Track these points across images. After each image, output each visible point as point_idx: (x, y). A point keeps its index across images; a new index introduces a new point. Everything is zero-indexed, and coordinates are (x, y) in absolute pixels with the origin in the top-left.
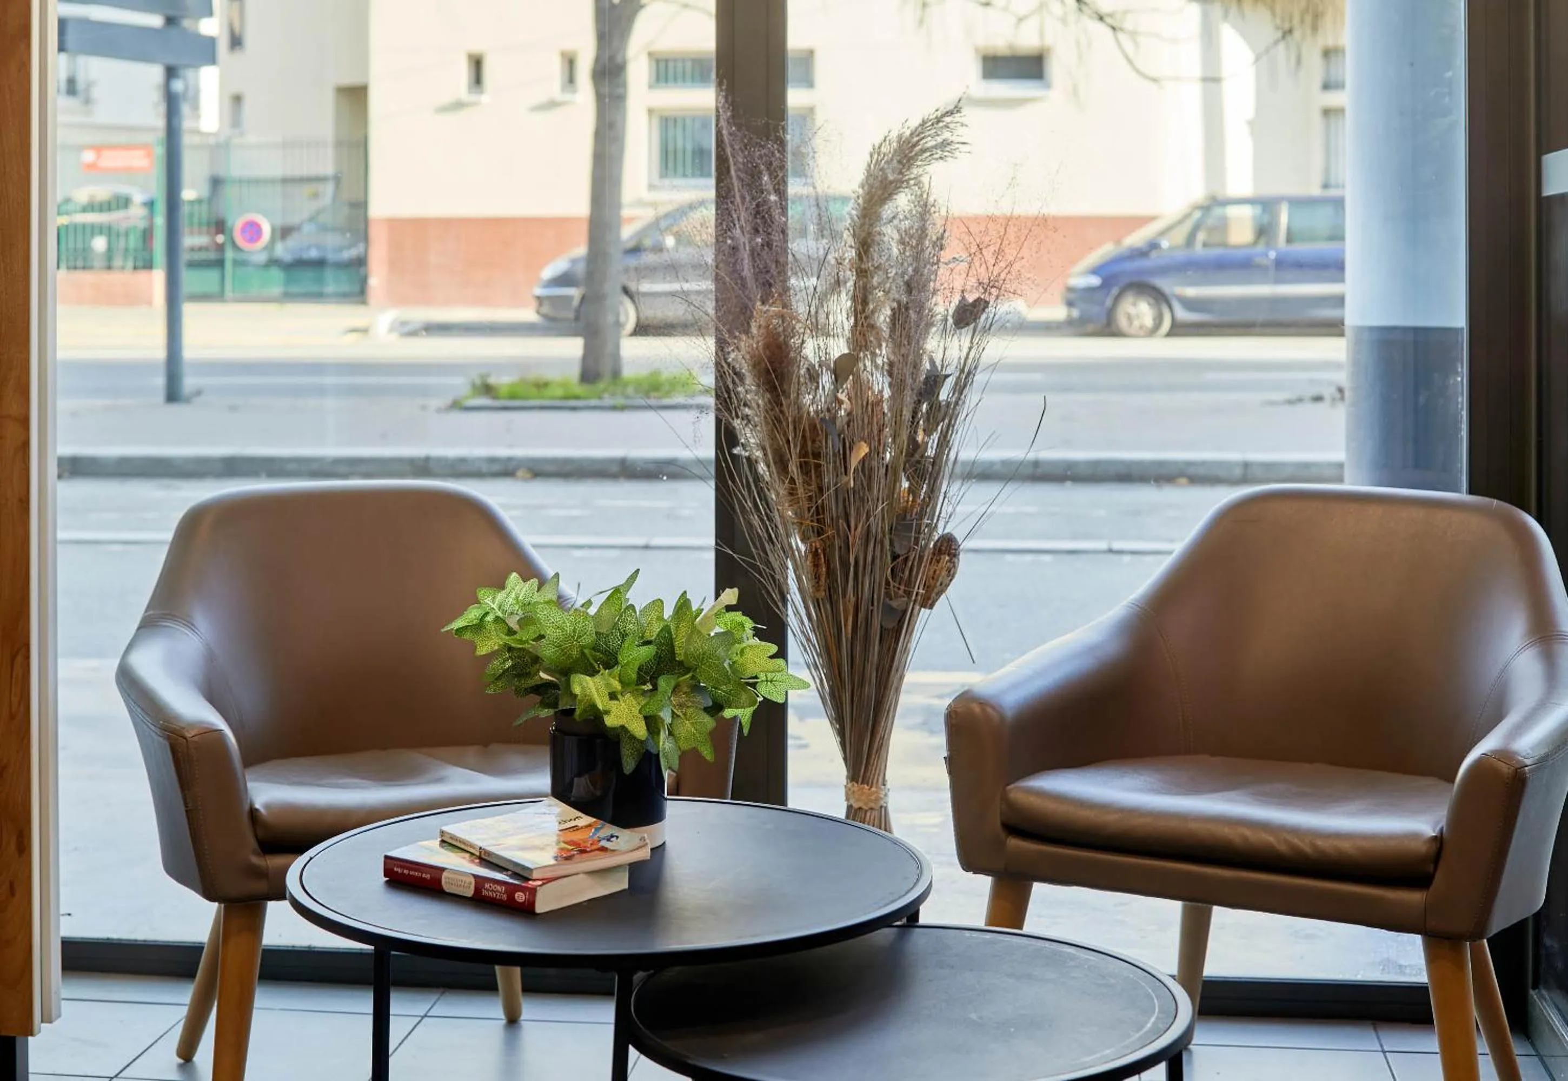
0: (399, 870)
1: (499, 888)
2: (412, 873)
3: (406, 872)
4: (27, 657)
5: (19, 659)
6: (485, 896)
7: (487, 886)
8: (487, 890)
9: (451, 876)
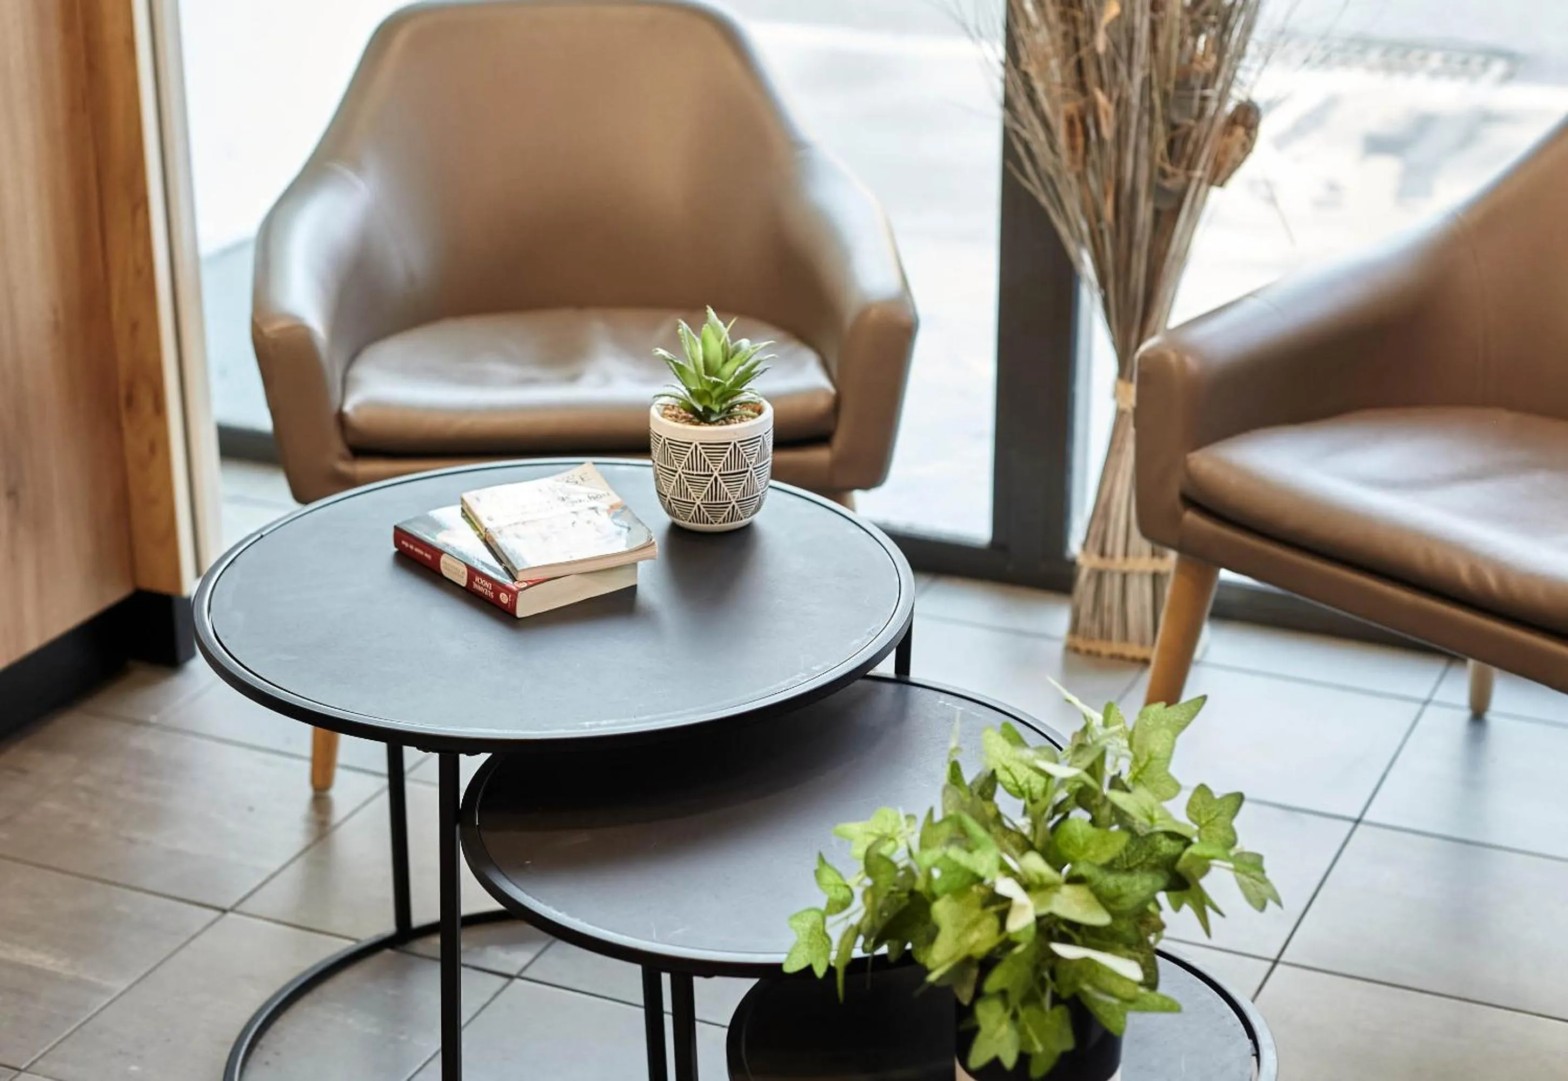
0: (407, 545)
1: (487, 584)
2: (416, 550)
3: (412, 547)
4: (147, 212)
5: (140, 212)
6: (475, 589)
7: (477, 579)
8: (477, 583)
9: (449, 561)
